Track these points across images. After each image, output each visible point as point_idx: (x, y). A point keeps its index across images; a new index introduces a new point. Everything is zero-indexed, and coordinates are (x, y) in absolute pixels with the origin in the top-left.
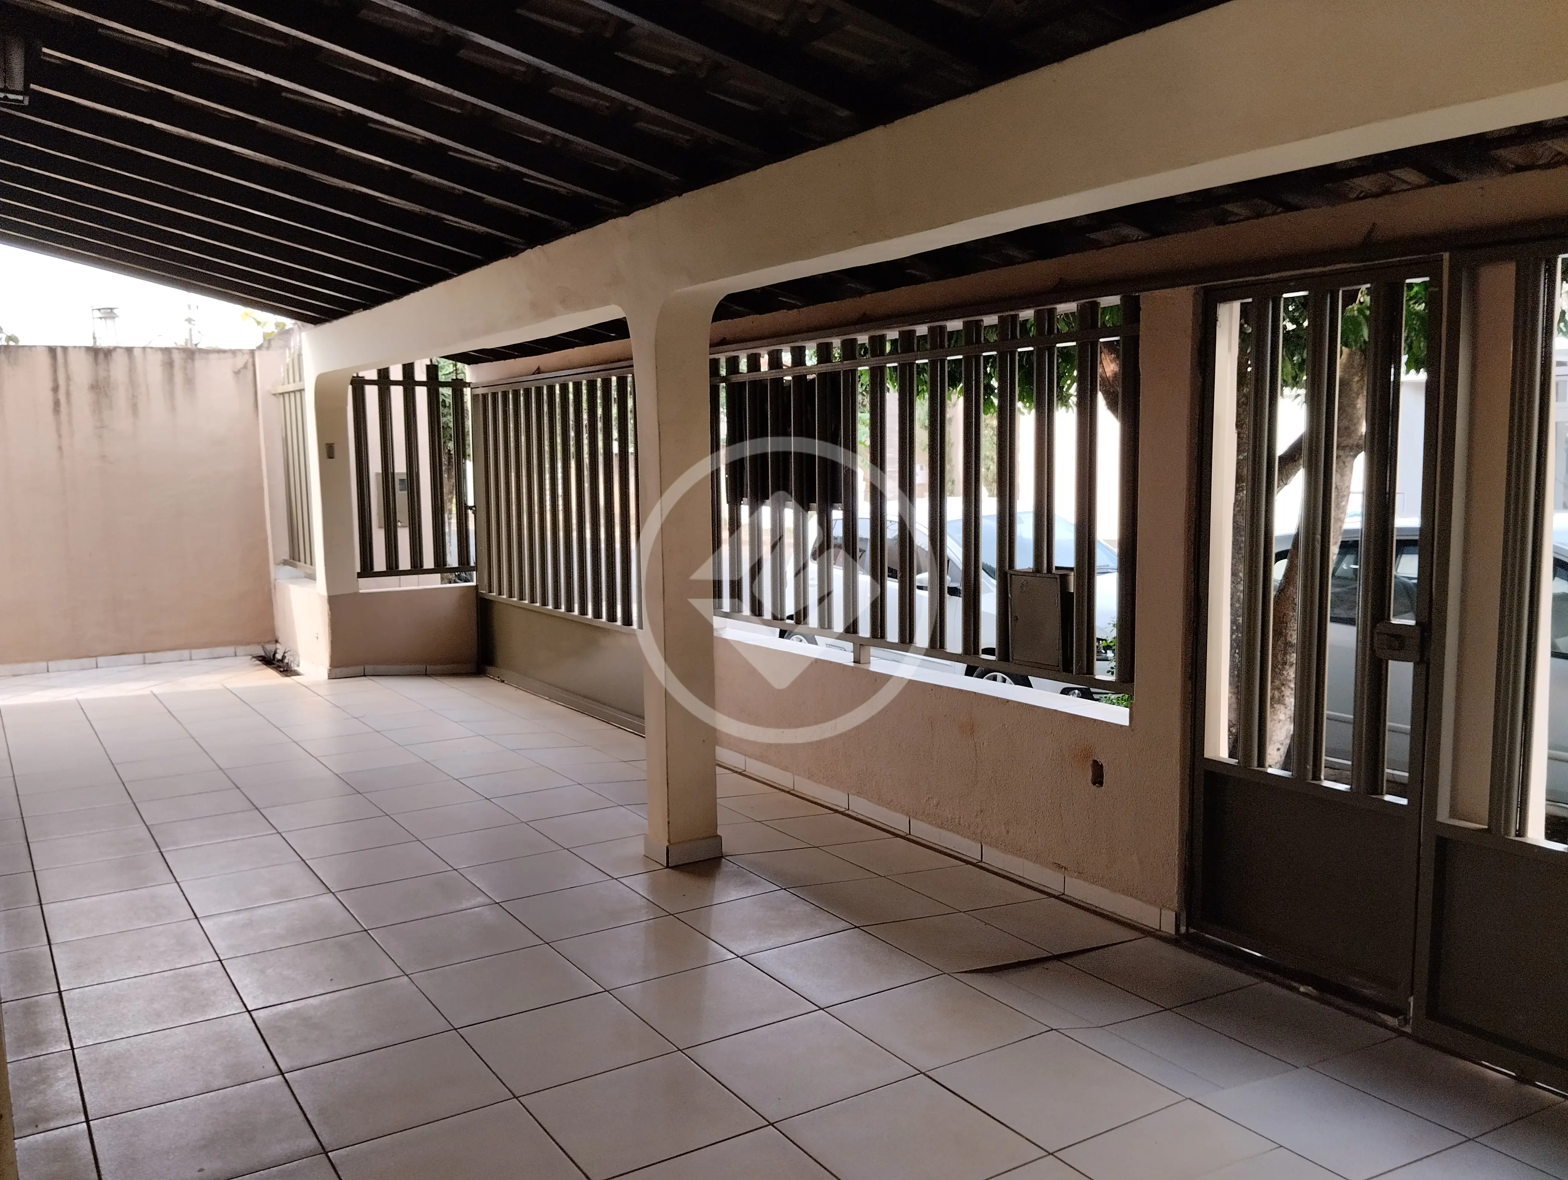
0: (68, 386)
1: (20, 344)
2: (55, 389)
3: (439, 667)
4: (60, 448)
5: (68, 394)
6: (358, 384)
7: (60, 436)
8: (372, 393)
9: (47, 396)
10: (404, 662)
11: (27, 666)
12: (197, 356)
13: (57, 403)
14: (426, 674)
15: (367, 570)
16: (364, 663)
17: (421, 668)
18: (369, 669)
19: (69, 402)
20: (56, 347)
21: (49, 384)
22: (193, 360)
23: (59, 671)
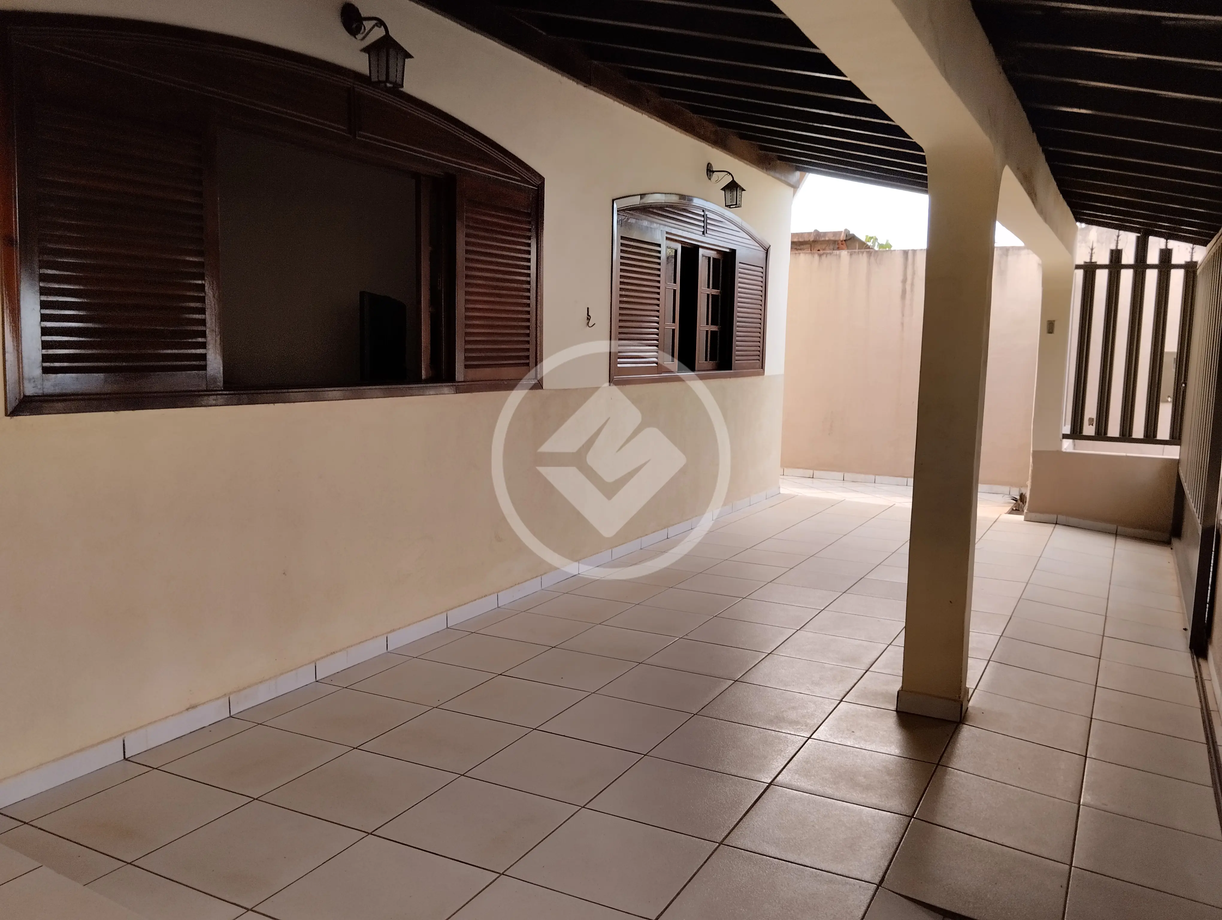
0: (913, 278)
1: (892, 249)
2: (904, 281)
3: (1130, 530)
4: (902, 324)
5: (912, 284)
6: (1090, 269)
7: (903, 315)
8: (1102, 277)
9: (898, 286)
10: (1096, 519)
11: (862, 477)
12: (1010, 252)
13: (904, 292)
14: (1116, 534)
15: (1076, 433)
16: (1058, 513)
17: (1113, 527)
18: (1061, 518)
19: (912, 290)
20: (909, 250)
21: (900, 277)
22: (1007, 255)
23: (882, 484)
